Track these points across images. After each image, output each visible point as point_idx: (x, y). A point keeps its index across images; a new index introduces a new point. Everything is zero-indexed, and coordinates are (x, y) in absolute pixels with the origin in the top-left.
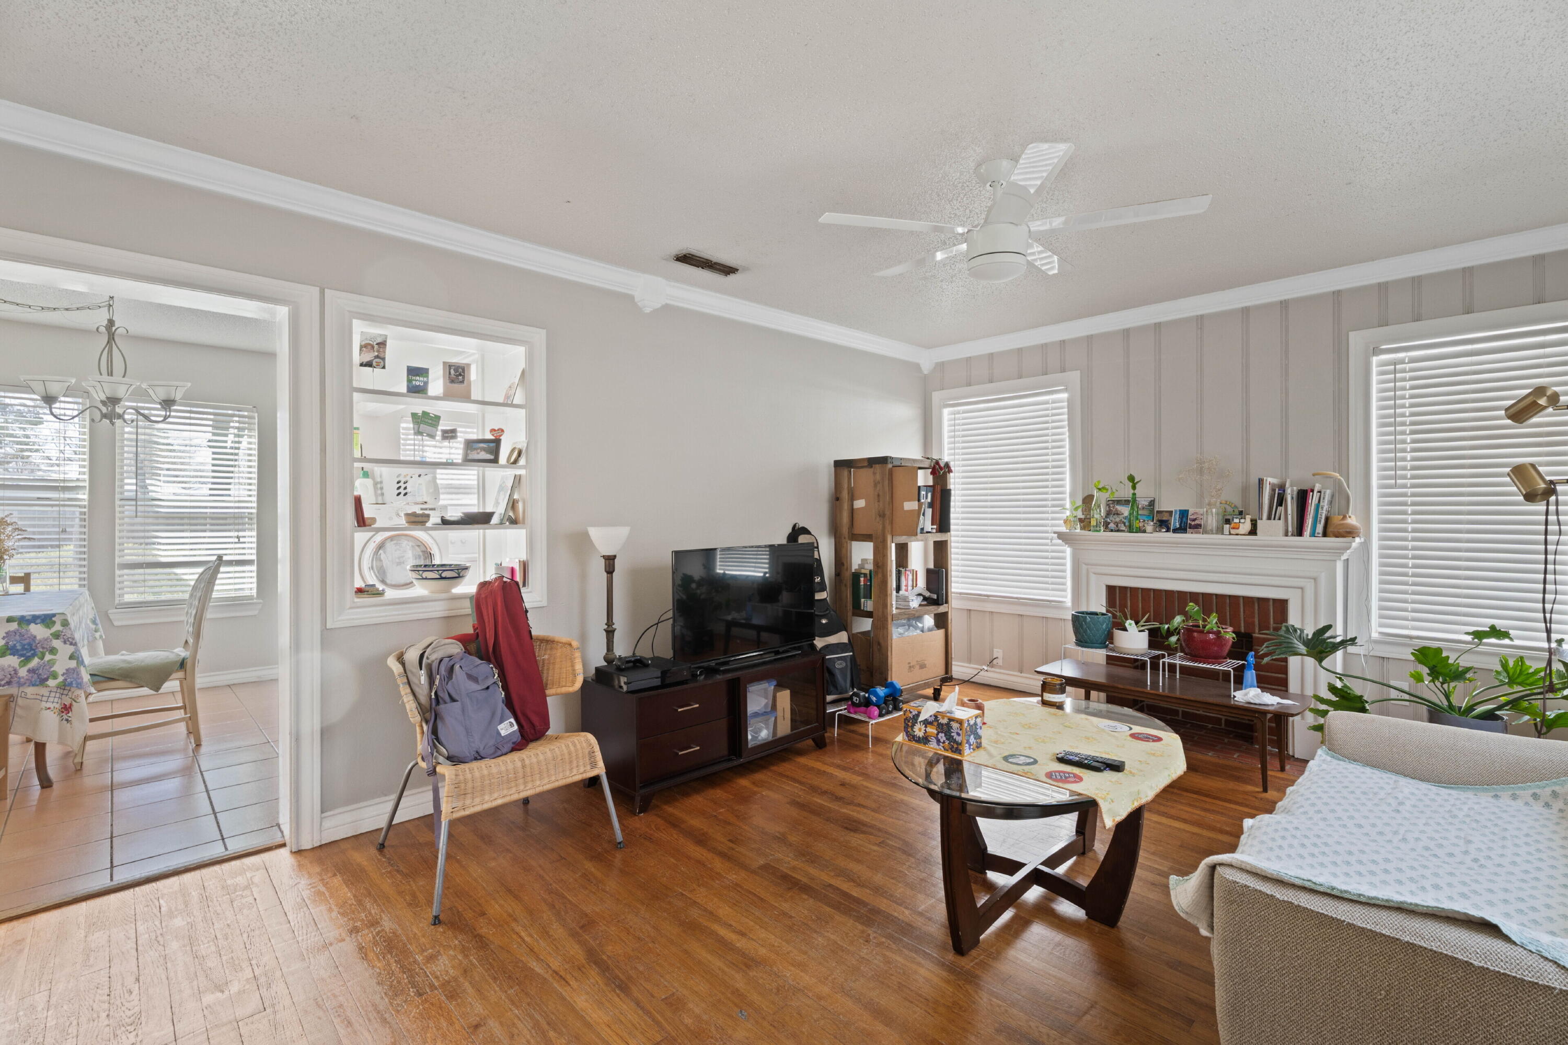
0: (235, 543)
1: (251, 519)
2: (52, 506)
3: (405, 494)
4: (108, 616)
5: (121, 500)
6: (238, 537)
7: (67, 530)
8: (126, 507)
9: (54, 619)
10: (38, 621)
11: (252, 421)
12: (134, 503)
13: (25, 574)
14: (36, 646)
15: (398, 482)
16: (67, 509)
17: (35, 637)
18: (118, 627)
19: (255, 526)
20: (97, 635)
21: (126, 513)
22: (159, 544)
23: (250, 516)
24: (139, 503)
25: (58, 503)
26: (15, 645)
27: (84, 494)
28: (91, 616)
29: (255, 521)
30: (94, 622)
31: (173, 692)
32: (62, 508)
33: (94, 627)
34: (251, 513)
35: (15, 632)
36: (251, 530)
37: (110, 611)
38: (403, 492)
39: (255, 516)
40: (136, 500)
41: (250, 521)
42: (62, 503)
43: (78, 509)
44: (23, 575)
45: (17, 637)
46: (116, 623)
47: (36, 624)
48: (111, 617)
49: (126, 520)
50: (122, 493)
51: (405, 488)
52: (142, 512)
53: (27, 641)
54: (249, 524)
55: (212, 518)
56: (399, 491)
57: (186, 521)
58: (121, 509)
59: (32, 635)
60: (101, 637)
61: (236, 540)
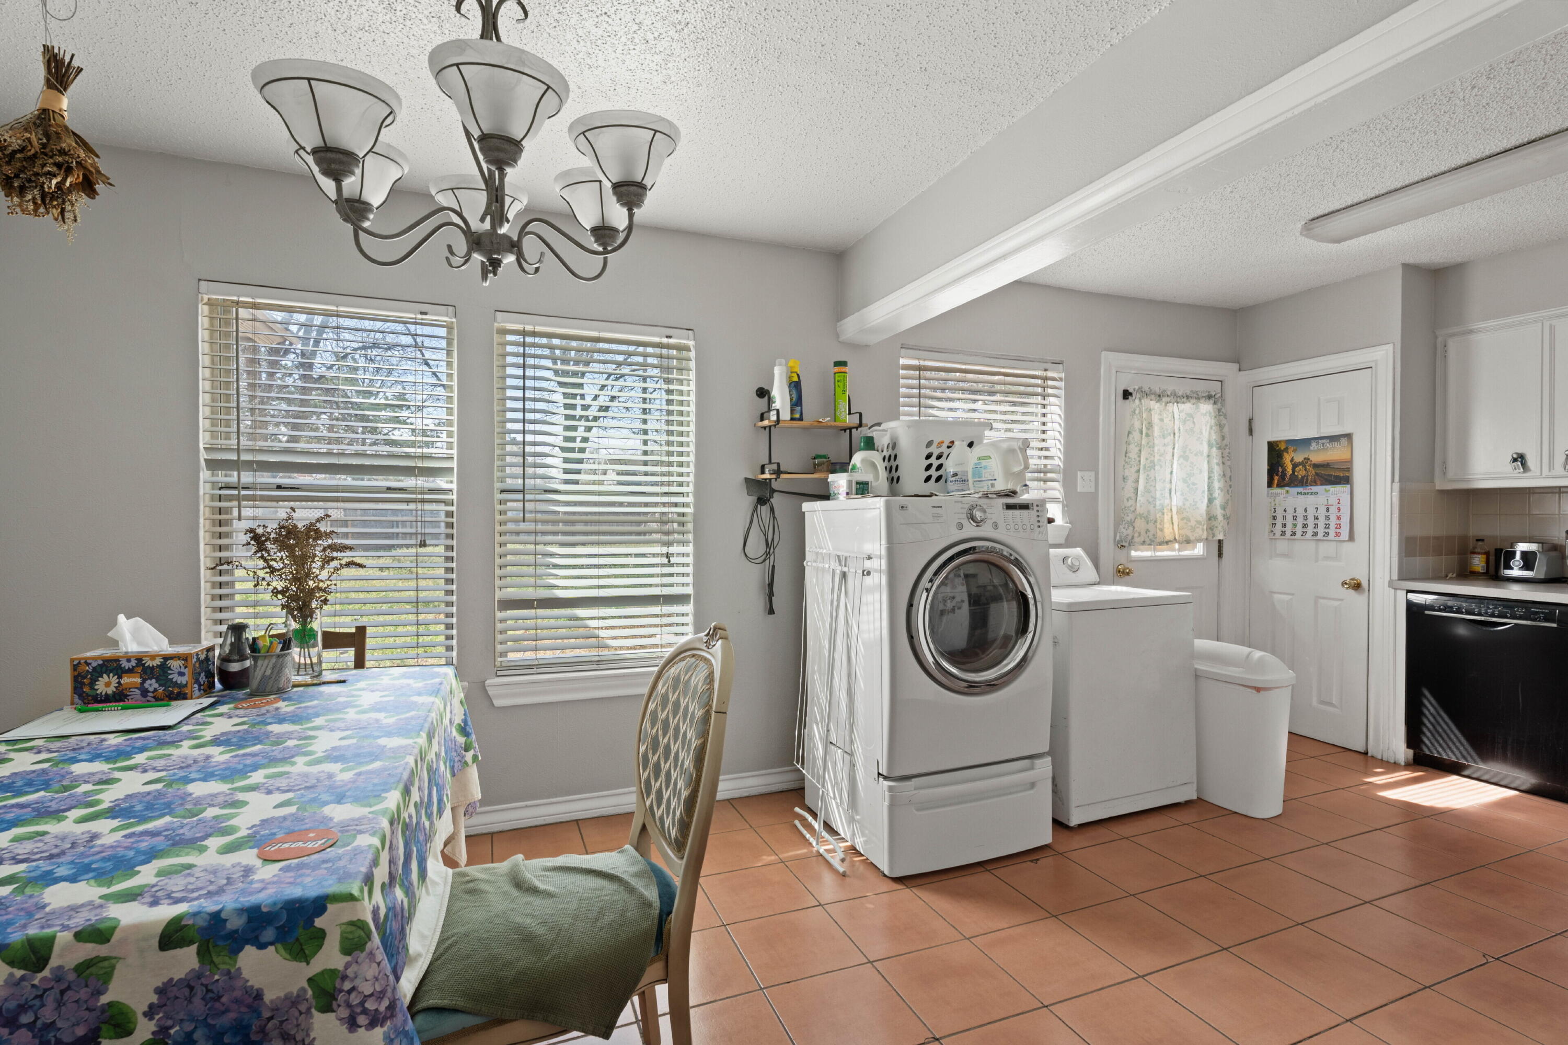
0: (663, 565)
1: (682, 524)
2: (408, 501)
3: (938, 479)
4: (486, 691)
5: (503, 491)
6: (668, 556)
7: (428, 542)
8: (509, 504)
9: (319, 922)
10: (269, 934)
11: (685, 354)
12: (520, 496)
13: (357, 628)
14: (262, 1030)
15: (928, 457)
16: (428, 507)
17: (259, 996)
18: (498, 708)
19: (690, 537)
20: (469, 756)
21: (510, 514)
22: (556, 566)
23: (681, 519)
24: (528, 497)
25: (414, 496)
26: (189, 1035)
27: (451, 482)
28: (458, 720)
29: (690, 526)
30: (463, 731)
31: (577, 821)
32: (420, 506)
33: (461, 740)
34: (683, 515)
35: (189, 984)
36: (683, 543)
37: (488, 682)
38: (935, 474)
39: (689, 518)
40: (523, 491)
41: (681, 528)
42: (420, 496)
43: (442, 507)
44: (353, 630)
45: (198, 1006)
46: (498, 703)
47: (262, 946)
48: (491, 692)
49: (511, 526)
50: (502, 480)
51: (939, 467)
52: (531, 512)
53: (232, 1015)
54: (679, 533)
55: (566, 522)
56: (928, 473)
57: (561, 527)
58: (502, 507)
59: (247, 990)
60: (475, 758)
61: (665, 561)
